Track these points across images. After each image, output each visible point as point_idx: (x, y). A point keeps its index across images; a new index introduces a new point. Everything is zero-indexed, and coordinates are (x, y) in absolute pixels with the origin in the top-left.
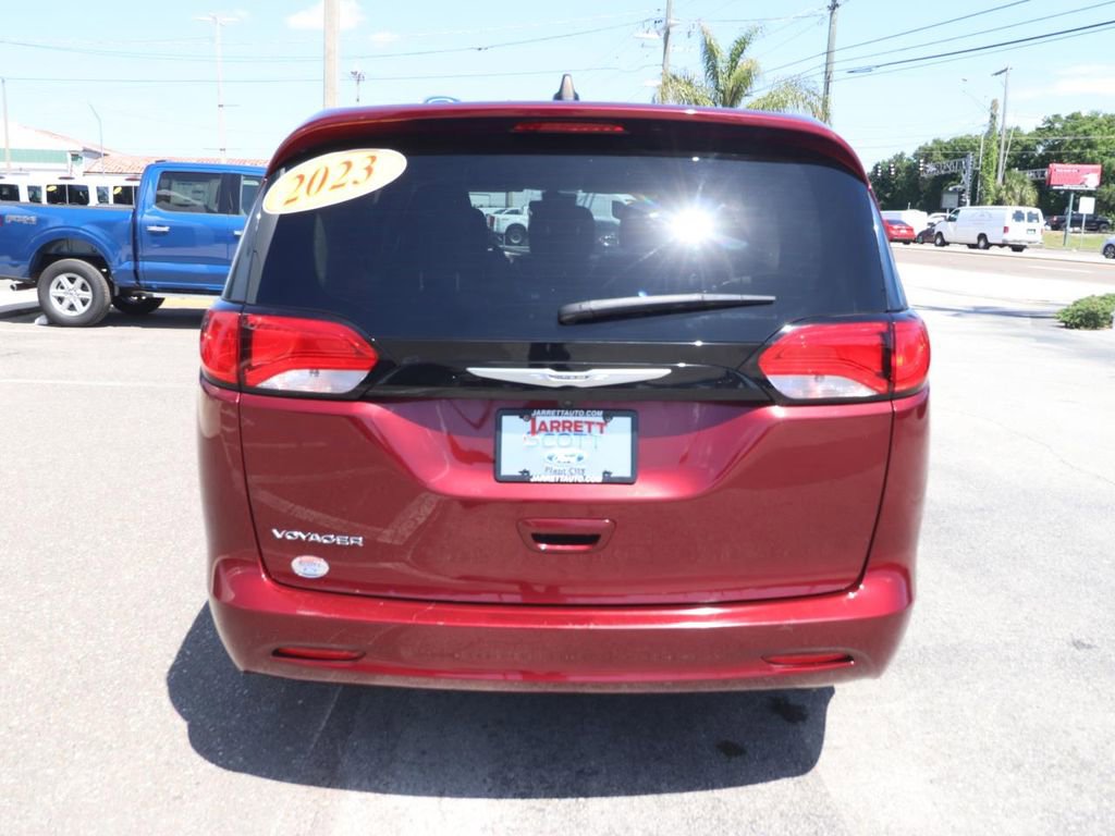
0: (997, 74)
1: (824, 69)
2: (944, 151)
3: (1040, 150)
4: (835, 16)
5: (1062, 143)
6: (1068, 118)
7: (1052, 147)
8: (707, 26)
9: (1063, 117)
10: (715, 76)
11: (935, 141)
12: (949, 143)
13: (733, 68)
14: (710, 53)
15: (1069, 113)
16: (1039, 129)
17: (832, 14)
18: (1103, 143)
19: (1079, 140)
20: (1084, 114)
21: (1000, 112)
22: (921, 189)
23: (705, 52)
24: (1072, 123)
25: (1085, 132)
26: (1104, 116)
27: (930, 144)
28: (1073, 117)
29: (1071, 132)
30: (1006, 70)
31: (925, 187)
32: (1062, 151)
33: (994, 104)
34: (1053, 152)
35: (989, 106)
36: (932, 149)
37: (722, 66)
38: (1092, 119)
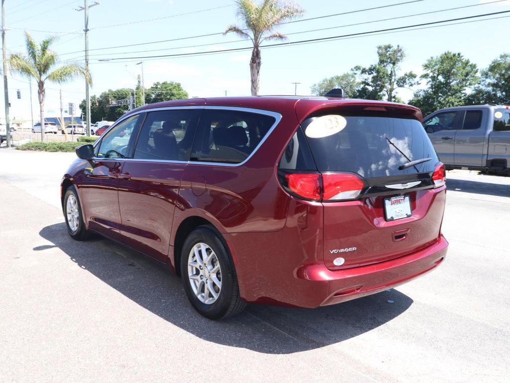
0: (138, 64)
1: (85, 58)
2: (114, 95)
3: (153, 96)
4: (87, 34)
5: (162, 94)
6: (163, 83)
7: (158, 95)
8: (29, 33)
9: (161, 83)
10: (34, 57)
11: (109, 91)
12: (115, 92)
13: (43, 54)
14: (30, 45)
15: (163, 82)
16: (152, 87)
17: (86, 33)
18: (177, 94)
19: (168, 93)
20: (168, 82)
21: (141, 80)
22: (105, 112)
23: (28, 45)
24: (165, 86)
25: (170, 89)
26: (176, 83)
27: (107, 91)
28: (164, 83)
29: (165, 89)
30: (141, 63)
31: (107, 111)
32: (163, 97)
33: (139, 77)
34: (158, 97)
35: (137, 77)
36: (109, 94)
37: (38, 52)
38: (172, 85)
